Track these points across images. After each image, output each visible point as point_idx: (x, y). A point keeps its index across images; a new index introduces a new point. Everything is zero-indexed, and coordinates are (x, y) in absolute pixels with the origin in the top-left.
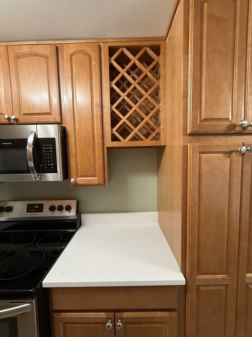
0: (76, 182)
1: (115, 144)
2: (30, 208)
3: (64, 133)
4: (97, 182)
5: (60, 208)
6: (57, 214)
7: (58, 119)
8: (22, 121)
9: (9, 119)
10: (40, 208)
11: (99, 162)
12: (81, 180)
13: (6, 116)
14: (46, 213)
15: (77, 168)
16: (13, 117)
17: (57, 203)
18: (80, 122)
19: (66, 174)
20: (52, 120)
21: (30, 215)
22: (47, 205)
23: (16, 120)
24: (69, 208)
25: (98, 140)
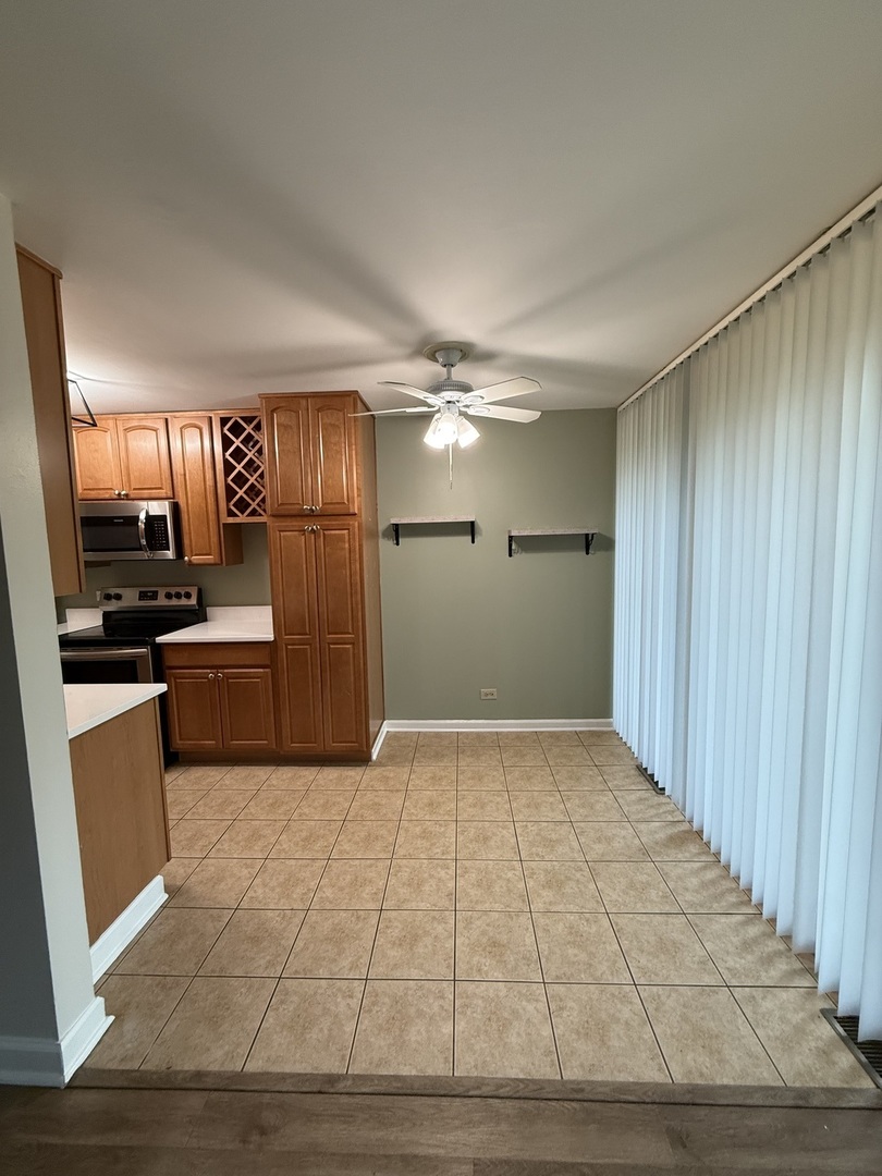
0: (190, 561)
1: (231, 520)
2: (143, 596)
3: (176, 509)
4: (212, 562)
5: (178, 596)
6: (174, 602)
7: (170, 494)
8: (132, 496)
9: (119, 494)
10: (154, 596)
11: (214, 539)
12: (196, 559)
13: (117, 492)
14: (162, 601)
15: (191, 546)
16: (123, 493)
17: (173, 591)
18: (192, 497)
19: (180, 552)
20: (164, 495)
21: (142, 603)
22: (162, 593)
23: (127, 495)
24: (188, 596)
25: (212, 517)
